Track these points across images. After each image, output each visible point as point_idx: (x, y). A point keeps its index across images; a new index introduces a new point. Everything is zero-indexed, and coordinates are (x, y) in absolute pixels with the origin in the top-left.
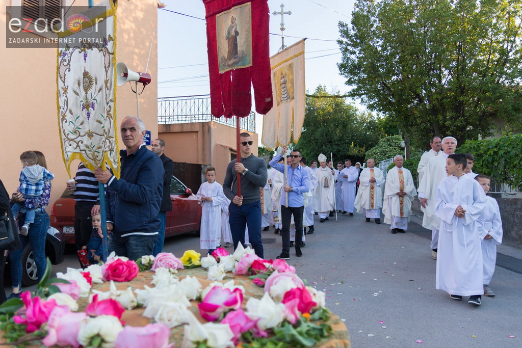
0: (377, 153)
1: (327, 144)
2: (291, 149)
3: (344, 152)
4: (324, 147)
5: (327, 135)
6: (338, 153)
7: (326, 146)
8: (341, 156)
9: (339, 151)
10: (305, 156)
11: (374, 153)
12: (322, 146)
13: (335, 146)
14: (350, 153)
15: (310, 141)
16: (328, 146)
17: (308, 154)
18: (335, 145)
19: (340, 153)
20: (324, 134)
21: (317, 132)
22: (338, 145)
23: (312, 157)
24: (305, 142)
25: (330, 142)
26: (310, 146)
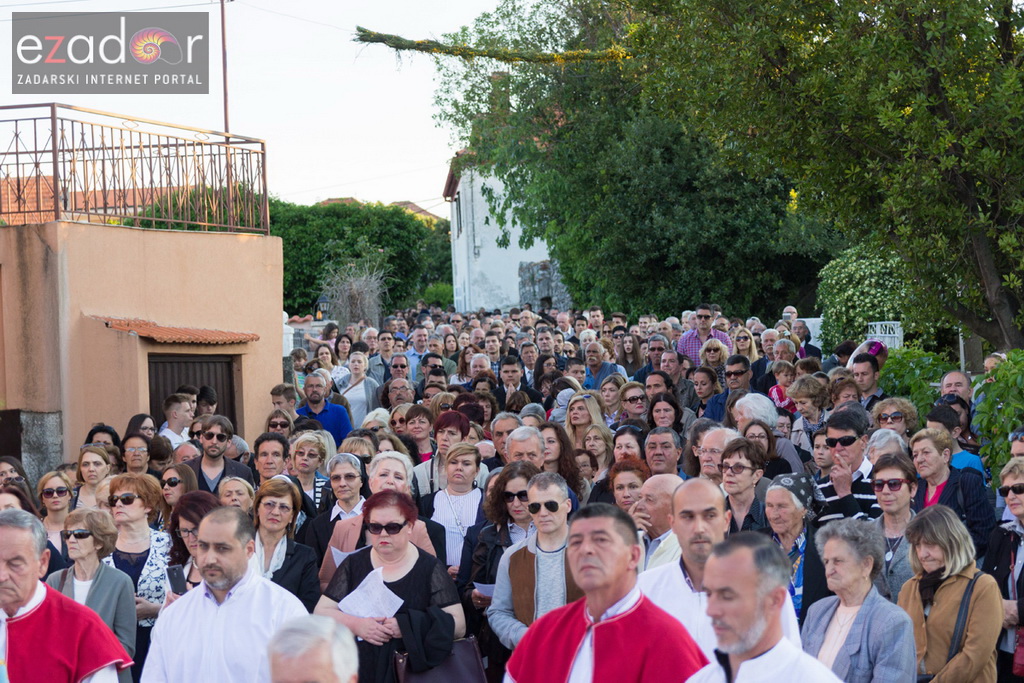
0: (863, 278)
1: (672, 196)
2: (501, 220)
3: (757, 237)
4: (655, 214)
5: (669, 155)
6: (729, 246)
7: (667, 212)
8: (745, 257)
9: (734, 233)
10: (573, 254)
11: (851, 277)
12: (649, 208)
13: (708, 209)
14: (781, 246)
15: (589, 182)
16: (679, 210)
17: (585, 248)
18: (712, 201)
19: (739, 244)
20: (657, 152)
21: (621, 138)
22: (730, 202)
23: (601, 262)
24: (566, 183)
25: (688, 188)
26: (594, 206)
